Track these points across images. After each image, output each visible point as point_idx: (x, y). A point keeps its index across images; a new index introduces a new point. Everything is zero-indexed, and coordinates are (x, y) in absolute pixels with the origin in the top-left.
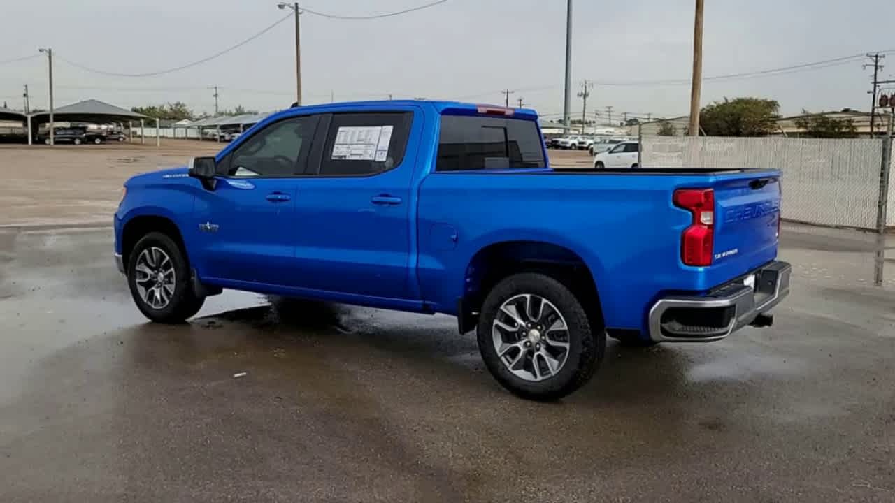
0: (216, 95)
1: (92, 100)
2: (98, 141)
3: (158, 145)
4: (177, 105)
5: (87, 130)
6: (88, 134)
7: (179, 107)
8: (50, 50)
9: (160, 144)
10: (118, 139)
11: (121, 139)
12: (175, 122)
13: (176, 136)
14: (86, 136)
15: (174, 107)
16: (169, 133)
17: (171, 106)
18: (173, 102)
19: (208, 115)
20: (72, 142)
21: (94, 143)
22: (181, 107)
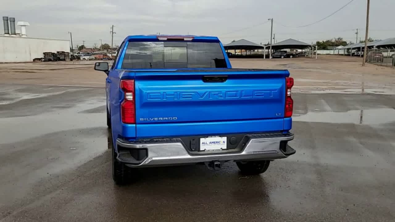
0: (357, 33)
1: (290, 39)
2: (291, 57)
3: (316, 58)
4: (338, 39)
5: (287, 52)
6: (288, 54)
7: (339, 40)
8: (272, 19)
9: (317, 58)
10: (304, 56)
11: (306, 56)
12: (335, 47)
13: (335, 54)
14: (286, 55)
15: (337, 40)
16: (332, 52)
17: (336, 39)
18: (337, 38)
19: (352, 43)
20: (280, 58)
21: (290, 58)
22: (340, 40)
